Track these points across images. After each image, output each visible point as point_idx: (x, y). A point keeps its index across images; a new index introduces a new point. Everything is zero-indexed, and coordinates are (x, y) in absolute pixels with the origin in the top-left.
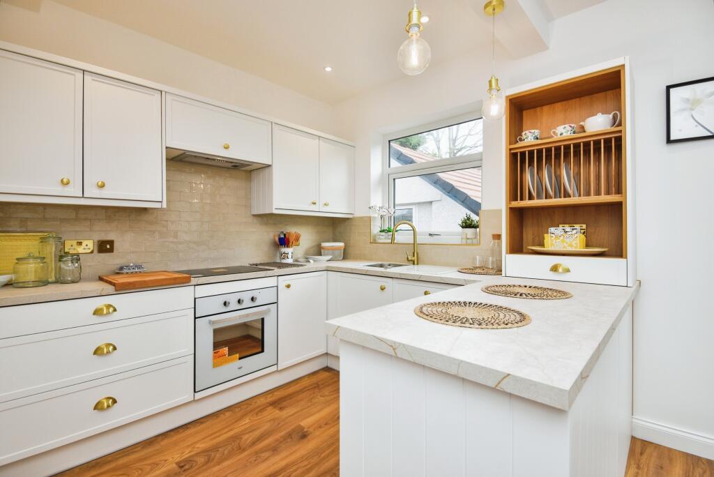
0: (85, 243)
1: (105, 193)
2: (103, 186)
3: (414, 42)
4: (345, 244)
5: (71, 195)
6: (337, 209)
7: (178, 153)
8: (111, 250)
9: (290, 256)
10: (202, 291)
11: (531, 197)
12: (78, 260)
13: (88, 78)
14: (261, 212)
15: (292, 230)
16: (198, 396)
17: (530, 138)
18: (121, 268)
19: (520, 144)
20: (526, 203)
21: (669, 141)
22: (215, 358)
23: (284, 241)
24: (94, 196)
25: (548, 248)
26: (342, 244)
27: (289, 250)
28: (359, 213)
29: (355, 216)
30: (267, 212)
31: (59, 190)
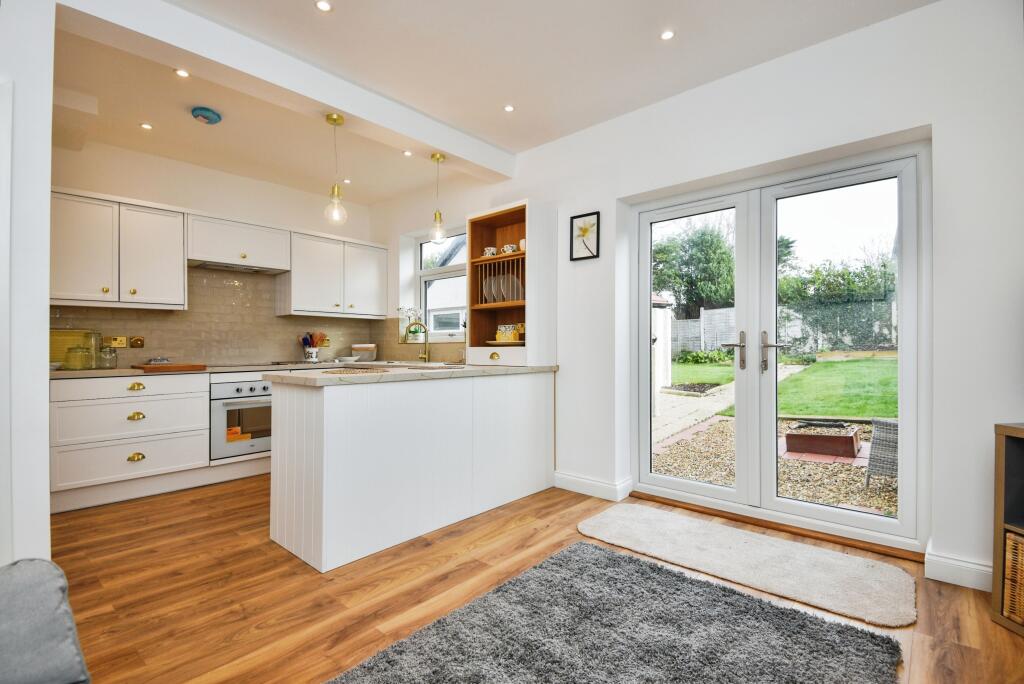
0: (119, 339)
1: (135, 298)
2: (134, 292)
3: (336, 206)
4: (378, 346)
5: (110, 300)
6: (367, 309)
7: (199, 263)
8: (142, 346)
9: (314, 355)
10: (215, 378)
11: (486, 302)
12: (115, 351)
13: (123, 208)
14: (283, 314)
15: (317, 331)
16: (213, 463)
17: (489, 252)
18: (150, 361)
19: (483, 258)
20: (484, 306)
21: (572, 259)
22: (228, 434)
23: (308, 342)
24: (128, 301)
25: (498, 342)
26: (373, 345)
27: (313, 350)
28: (391, 315)
29: (389, 317)
30: (287, 314)
31: (99, 296)
